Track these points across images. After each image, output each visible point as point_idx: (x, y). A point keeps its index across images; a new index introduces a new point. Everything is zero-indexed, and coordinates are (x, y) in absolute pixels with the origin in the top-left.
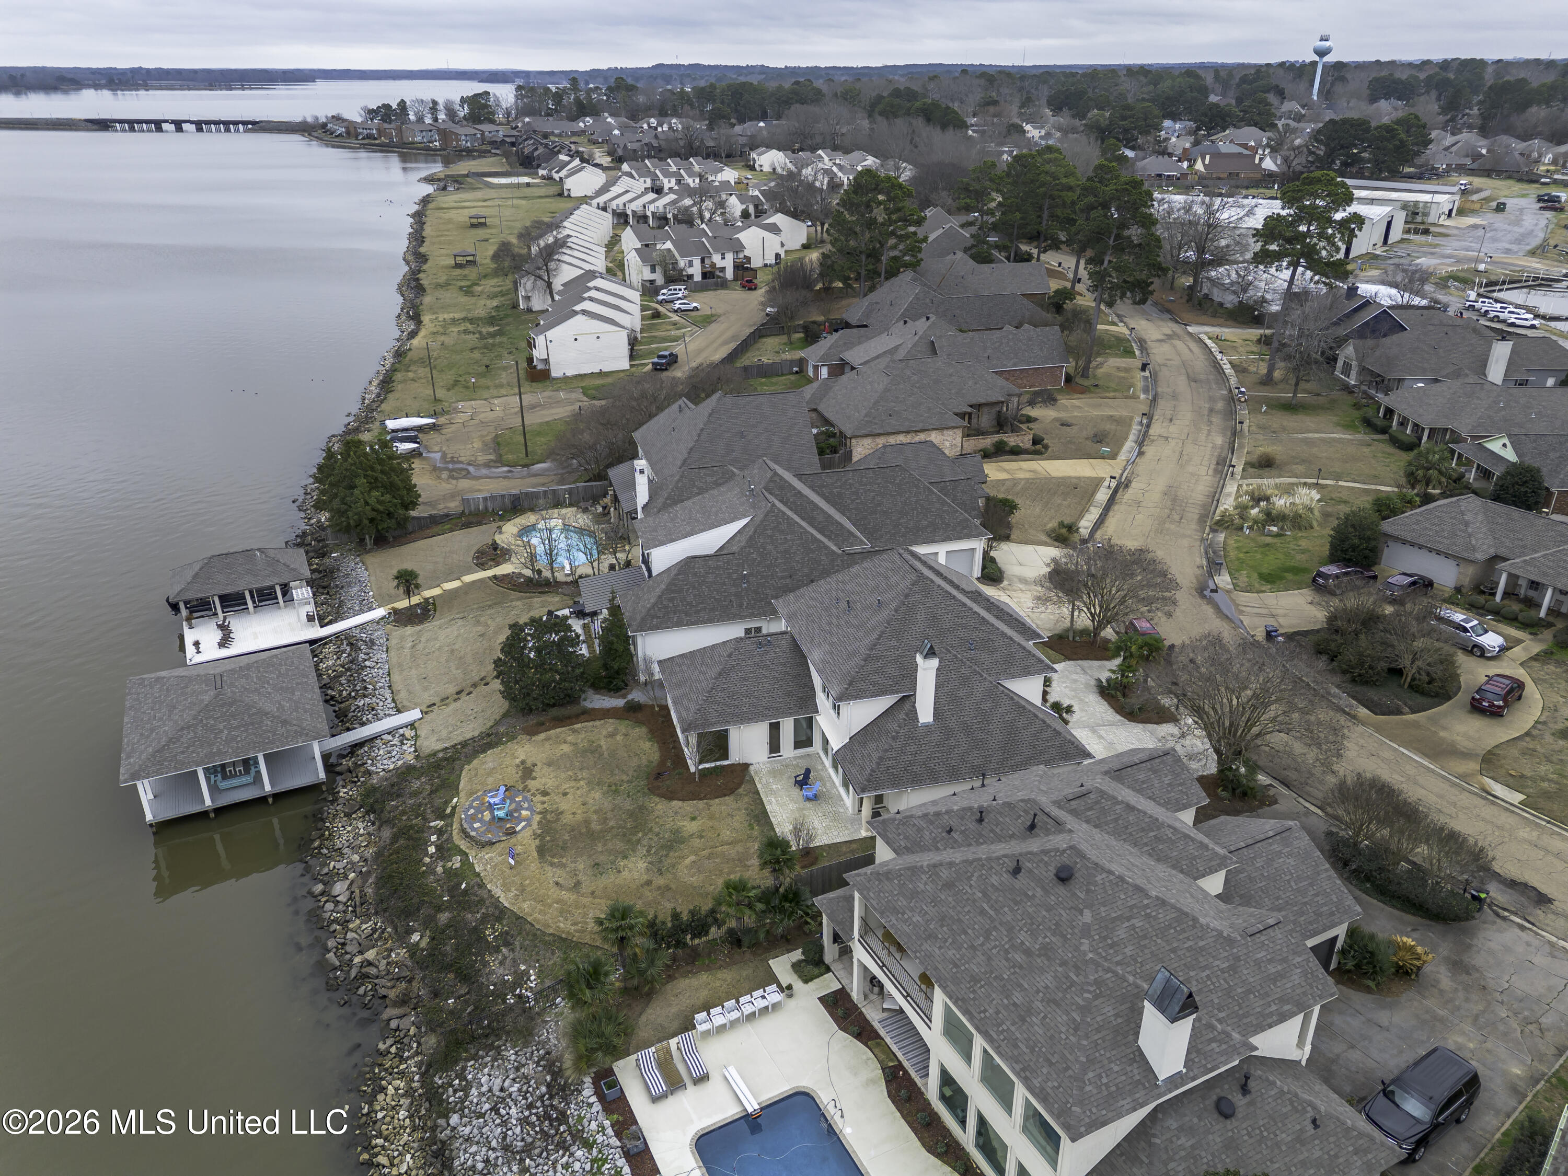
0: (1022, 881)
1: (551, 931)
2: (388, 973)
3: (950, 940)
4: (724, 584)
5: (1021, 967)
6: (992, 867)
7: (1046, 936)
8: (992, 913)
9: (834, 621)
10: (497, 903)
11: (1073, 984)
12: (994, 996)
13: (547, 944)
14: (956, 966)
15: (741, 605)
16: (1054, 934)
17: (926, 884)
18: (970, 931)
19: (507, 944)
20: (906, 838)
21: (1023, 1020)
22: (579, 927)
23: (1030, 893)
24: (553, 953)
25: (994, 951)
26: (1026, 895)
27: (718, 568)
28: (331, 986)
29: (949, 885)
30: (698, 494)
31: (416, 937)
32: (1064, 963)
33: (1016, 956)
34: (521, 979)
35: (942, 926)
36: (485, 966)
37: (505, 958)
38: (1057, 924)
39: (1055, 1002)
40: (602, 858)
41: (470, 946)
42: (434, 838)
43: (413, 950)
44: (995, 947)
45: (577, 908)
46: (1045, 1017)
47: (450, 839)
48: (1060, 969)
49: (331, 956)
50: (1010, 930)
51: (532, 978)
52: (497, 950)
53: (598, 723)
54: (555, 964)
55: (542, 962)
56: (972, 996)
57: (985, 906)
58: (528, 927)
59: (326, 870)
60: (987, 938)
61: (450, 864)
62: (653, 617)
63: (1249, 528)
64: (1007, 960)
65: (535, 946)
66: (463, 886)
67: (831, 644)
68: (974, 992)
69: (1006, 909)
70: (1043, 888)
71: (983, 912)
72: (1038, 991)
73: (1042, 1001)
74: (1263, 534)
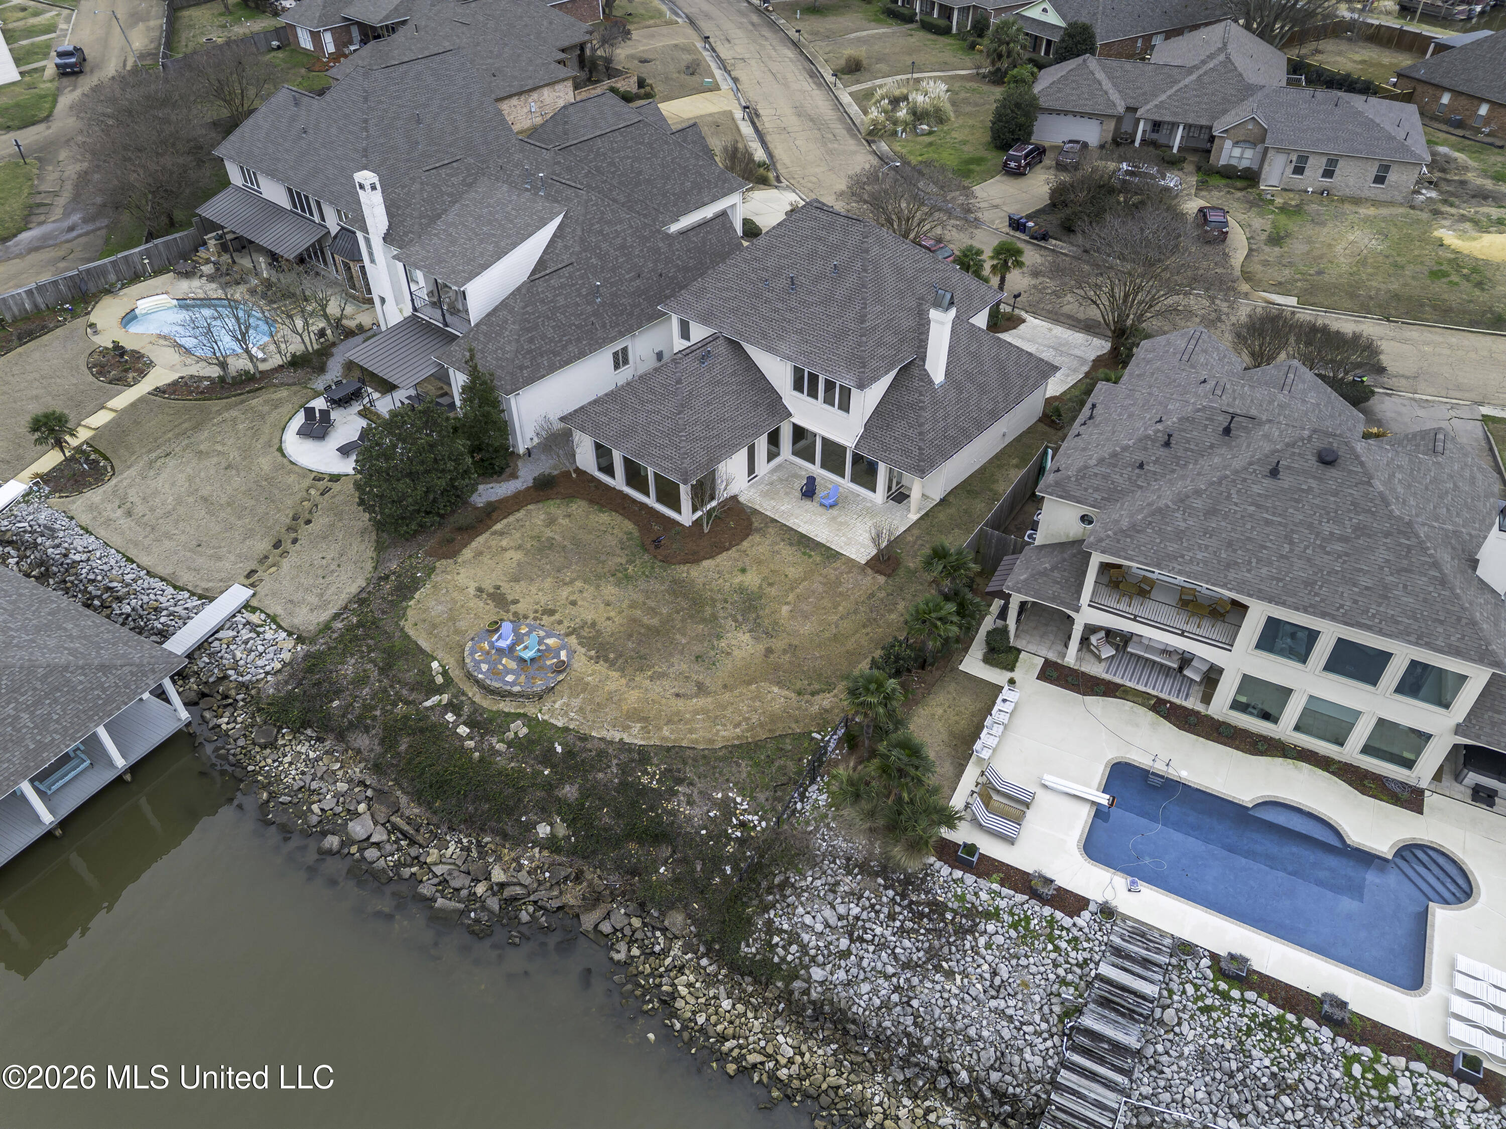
0: (1286, 480)
1: (720, 745)
2: (540, 883)
3: (1254, 560)
4: (577, 304)
5: (1347, 554)
6: (1245, 480)
7: (1351, 519)
8: (1279, 519)
9: (780, 306)
10: (623, 746)
11: (1409, 548)
12: (1341, 589)
13: (723, 759)
14: (1279, 580)
15: (604, 326)
16: (1357, 513)
17: (1185, 520)
18: (1268, 544)
19: (680, 781)
20: (1097, 489)
21: (1386, 597)
22: (744, 726)
23: (1304, 487)
24: (739, 765)
25: (1309, 551)
26: (1303, 490)
27: (563, 286)
28: (479, 932)
29: (1211, 512)
30: (453, 203)
31: (543, 830)
32: (1387, 535)
33: (1336, 547)
34: (727, 808)
35: (1235, 551)
36: (675, 815)
37: (689, 796)
38: (1353, 504)
39: (1406, 570)
40: (697, 649)
41: (634, 804)
42: (450, 717)
43: (552, 844)
44: (1306, 547)
45: (724, 708)
46: (1405, 587)
47: (476, 709)
48: (1388, 541)
49: (440, 902)
50: (1310, 526)
51: (739, 800)
52: (673, 793)
53: (520, 515)
54: (749, 774)
55: (733, 778)
56: (1318, 599)
57: (1266, 515)
58: (688, 753)
59: (314, 819)
60: (1291, 543)
61: (511, 735)
62: (521, 368)
63: (904, 130)
64: (1328, 553)
65: (714, 768)
66: (559, 749)
67: (799, 332)
68: (1316, 594)
69: (1291, 510)
70: (1315, 478)
71: (1268, 523)
72: (1382, 568)
73: (1392, 574)
74: (917, 135)
